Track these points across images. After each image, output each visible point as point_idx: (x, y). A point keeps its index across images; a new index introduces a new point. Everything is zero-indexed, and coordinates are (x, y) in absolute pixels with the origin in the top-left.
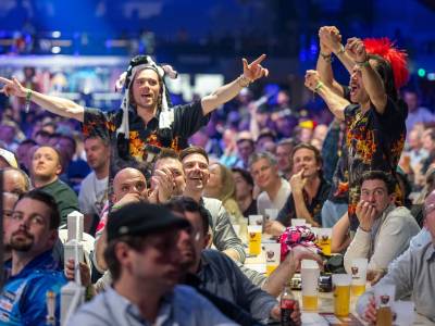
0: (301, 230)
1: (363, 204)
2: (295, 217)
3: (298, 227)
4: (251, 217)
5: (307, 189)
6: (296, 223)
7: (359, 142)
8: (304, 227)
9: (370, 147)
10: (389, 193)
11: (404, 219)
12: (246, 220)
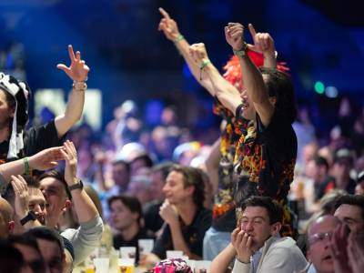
0: (176, 263)
1: (238, 232)
2: (172, 248)
3: (173, 260)
4: (122, 249)
5: (183, 216)
6: (172, 255)
7: (246, 158)
8: (180, 260)
9: (257, 163)
10: (272, 222)
11: (289, 250)
12: (118, 252)
